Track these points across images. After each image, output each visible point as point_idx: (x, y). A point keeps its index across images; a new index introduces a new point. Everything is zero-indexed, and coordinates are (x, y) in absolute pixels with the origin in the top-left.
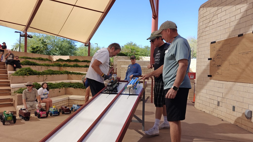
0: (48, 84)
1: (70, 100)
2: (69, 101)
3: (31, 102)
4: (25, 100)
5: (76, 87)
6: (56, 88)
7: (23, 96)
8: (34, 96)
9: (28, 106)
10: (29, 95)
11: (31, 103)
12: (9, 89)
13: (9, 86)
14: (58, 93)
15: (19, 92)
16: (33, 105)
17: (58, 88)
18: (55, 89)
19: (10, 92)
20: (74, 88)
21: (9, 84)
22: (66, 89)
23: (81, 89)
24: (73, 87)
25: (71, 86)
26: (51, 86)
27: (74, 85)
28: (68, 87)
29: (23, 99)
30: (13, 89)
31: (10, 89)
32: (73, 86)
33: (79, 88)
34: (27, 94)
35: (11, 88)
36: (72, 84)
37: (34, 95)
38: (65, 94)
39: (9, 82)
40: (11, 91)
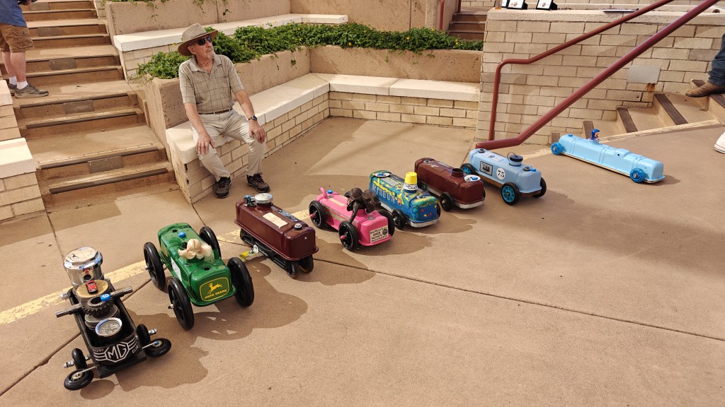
0: (250, 32)
1: (335, 94)
2: (329, 99)
3: (218, 115)
4: (193, 107)
5: (353, 43)
6: (279, 50)
7: (182, 89)
8: (226, 90)
9: (213, 134)
10: (204, 84)
11: (220, 119)
12: (113, 56)
13: (108, 41)
14: (290, 67)
15: (160, 72)
16: (228, 127)
17: (285, 48)
18: (279, 53)
19: (118, 67)
20: (344, 46)
21: (104, 35)
22: (310, 51)
23: (371, 49)
24: (338, 44)
25: (327, 41)
26: (261, 41)
27: (340, 35)
28: (317, 43)
29: (184, 102)
30: (128, 57)
31: (115, 54)
32: (335, 39)
33: (363, 45)
34: (198, 79)
35: (116, 49)
36: (330, 29)
37: (225, 85)
38: (311, 72)
39: (103, 28)
40: (120, 64)
